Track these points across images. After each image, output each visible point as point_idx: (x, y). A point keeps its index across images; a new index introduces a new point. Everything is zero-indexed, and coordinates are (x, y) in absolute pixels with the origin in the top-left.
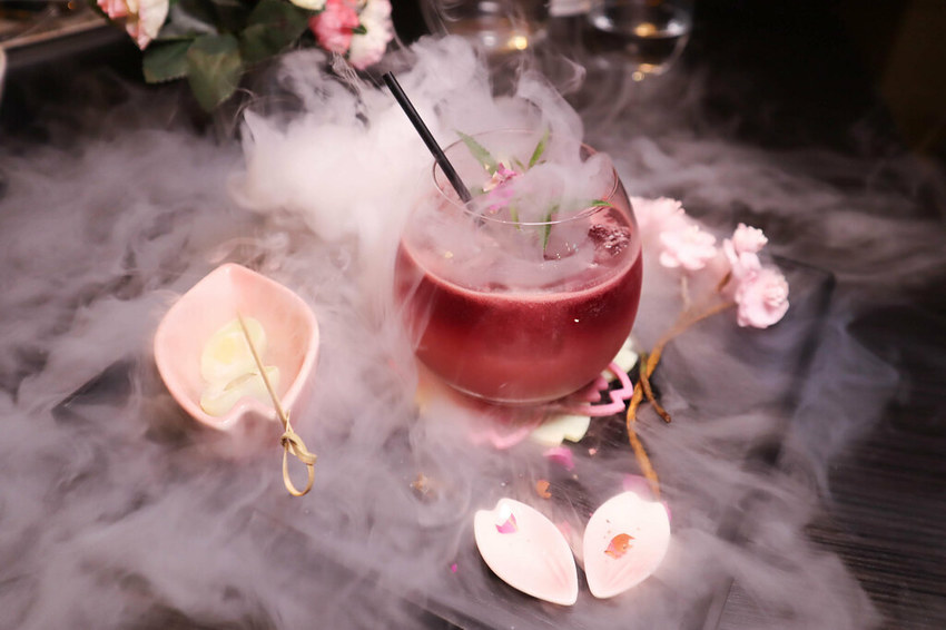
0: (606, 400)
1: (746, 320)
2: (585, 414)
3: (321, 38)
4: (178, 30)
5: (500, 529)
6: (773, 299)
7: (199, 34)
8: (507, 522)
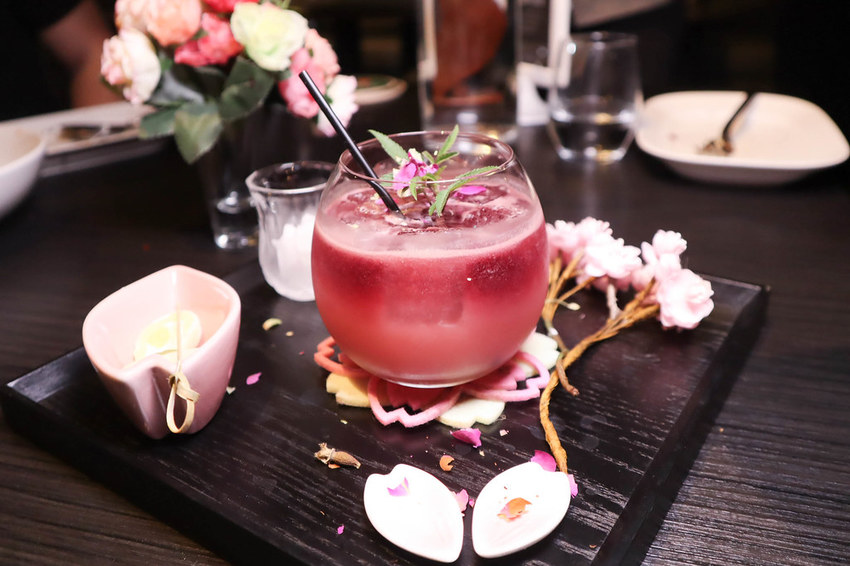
0: (521, 385)
1: (669, 319)
2: (498, 399)
3: (290, 104)
4: (169, 96)
5: (392, 492)
6: (695, 297)
7: (186, 101)
8: (400, 486)
